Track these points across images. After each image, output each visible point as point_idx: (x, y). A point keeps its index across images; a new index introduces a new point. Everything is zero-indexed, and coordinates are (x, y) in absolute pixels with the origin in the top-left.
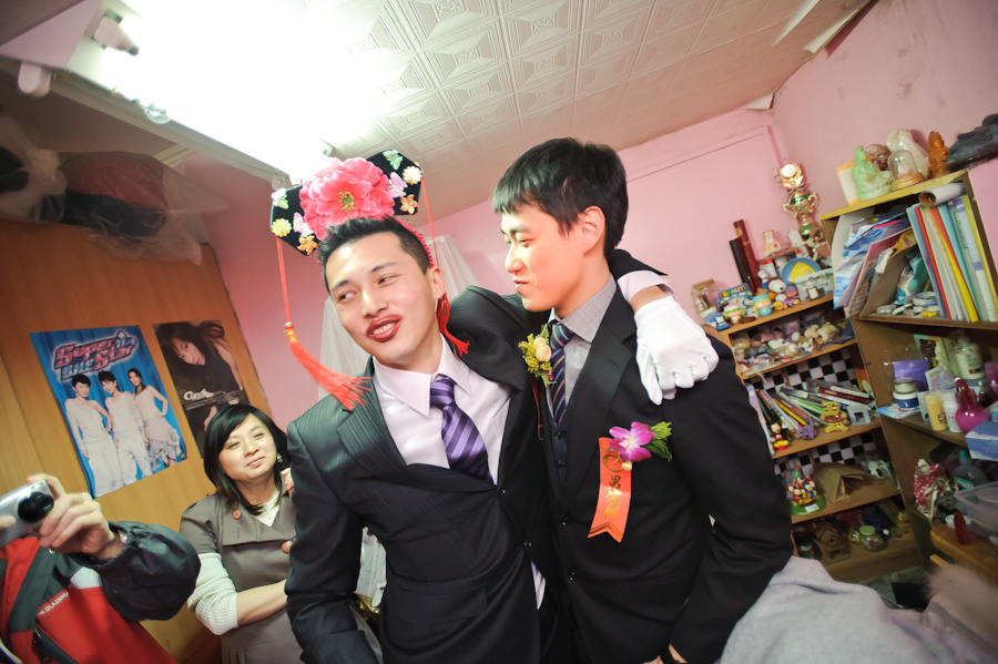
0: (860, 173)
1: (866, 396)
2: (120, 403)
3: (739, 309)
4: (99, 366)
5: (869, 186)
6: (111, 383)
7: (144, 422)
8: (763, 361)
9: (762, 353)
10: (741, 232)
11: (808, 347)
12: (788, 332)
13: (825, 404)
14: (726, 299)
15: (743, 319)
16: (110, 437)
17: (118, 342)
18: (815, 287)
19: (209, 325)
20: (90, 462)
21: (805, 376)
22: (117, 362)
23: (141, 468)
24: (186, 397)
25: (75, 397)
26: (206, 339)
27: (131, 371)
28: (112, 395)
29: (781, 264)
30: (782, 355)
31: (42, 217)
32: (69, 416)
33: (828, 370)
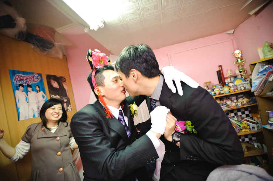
0: (266, 50)
1: (256, 122)
2: (32, 95)
3: (219, 90)
4: (28, 83)
5: (269, 53)
6: (30, 88)
7: (38, 101)
8: (224, 107)
9: (224, 105)
10: (220, 69)
11: (239, 104)
12: (232, 100)
13: (242, 123)
14: (214, 88)
15: (219, 94)
16: (27, 103)
17: (35, 77)
18: (243, 86)
19: (62, 78)
20: (20, 110)
21: (236, 114)
22: (33, 83)
23: (35, 114)
24: (52, 96)
25: (19, 90)
26: (60, 81)
27: (37, 86)
28: (30, 92)
29: (232, 79)
30: (231, 106)
31: (18, 37)
32: (16, 95)
33: (243, 113)
